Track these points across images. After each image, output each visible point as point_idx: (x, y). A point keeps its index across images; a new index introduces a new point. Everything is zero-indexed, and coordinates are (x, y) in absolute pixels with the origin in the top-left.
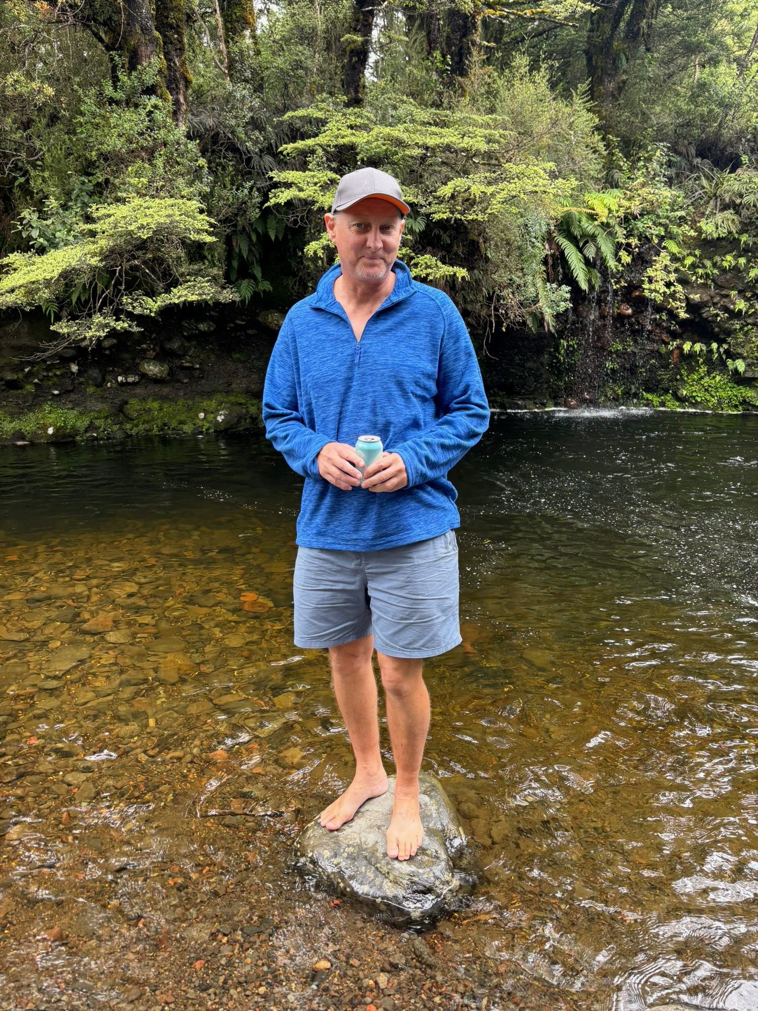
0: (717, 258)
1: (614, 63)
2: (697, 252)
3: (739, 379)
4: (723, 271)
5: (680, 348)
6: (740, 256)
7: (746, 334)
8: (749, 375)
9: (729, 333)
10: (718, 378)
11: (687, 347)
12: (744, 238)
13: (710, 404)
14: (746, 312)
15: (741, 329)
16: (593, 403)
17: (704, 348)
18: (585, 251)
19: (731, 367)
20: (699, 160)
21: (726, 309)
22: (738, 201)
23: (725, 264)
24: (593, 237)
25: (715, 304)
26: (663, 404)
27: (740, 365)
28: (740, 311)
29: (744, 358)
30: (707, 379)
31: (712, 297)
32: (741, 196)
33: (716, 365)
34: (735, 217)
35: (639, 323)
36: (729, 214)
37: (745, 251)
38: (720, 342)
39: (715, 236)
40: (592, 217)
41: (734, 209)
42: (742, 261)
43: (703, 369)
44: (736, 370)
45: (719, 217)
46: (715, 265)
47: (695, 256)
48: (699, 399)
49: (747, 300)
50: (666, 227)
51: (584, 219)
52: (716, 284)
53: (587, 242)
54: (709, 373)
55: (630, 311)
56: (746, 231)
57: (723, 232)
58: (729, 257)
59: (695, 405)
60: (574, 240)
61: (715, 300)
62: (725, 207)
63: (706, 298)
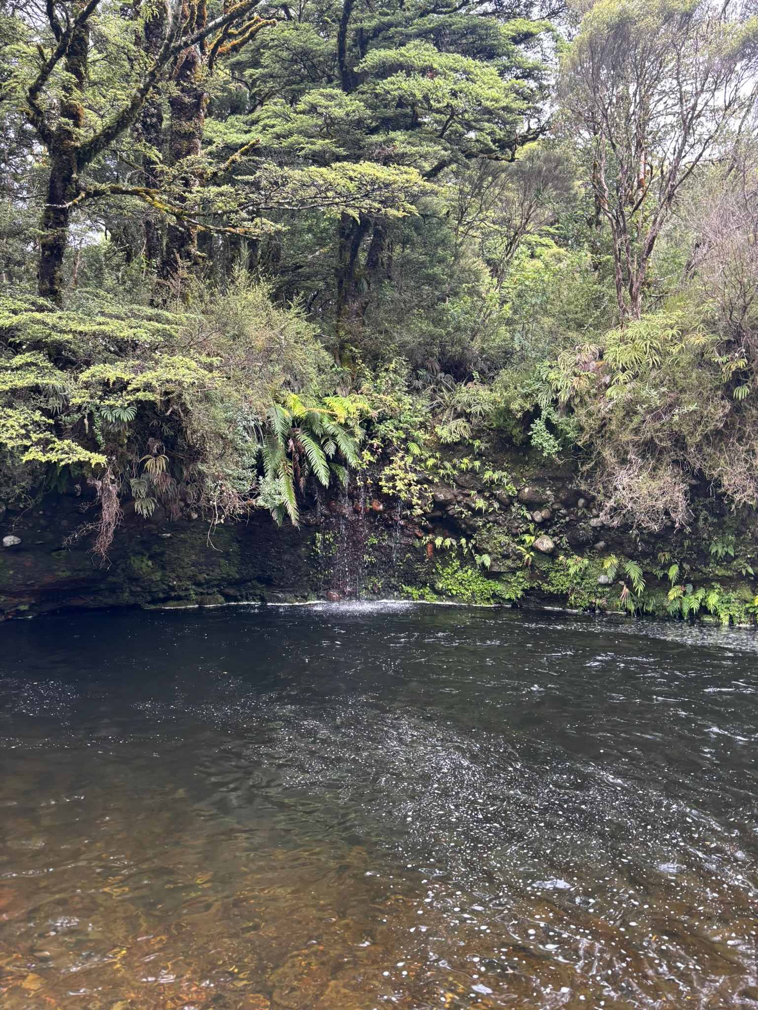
0: (455, 460)
1: (356, 286)
2: (438, 455)
3: (488, 574)
4: (461, 471)
5: (432, 542)
6: (476, 460)
7: (489, 530)
8: (496, 569)
9: (475, 529)
10: (470, 572)
11: (438, 541)
12: (477, 443)
13: (465, 597)
14: (486, 511)
15: (484, 526)
16: (354, 596)
17: (454, 543)
18: (326, 448)
19: (479, 561)
20: (442, 375)
21: (469, 508)
22: (468, 411)
23: (463, 466)
24: (334, 436)
25: (459, 502)
26: (422, 597)
27: (487, 560)
28: (480, 509)
29: (490, 554)
30: (460, 573)
31: (455, 496)
32: (470, 406)
33: (466, 560)
34: (467, 425)
35: (392, 519)
36: (461, 422)
37: (480, 455)
38: (469, 538)
39: (449, 440)
40: (333, 417)
41: (466, 417)
42: (477, 464)
43: (456, 563)
44: (483, 564)
45: (453, 424)
46: (454, 467)
47: (436, 458)
48: (454, 592)
49: (486, 499)
50: (406, 431)
51: (326, 419)
52: (457, 484)
53: (327, 440)
54: (462, 566)
55: (381, 507)
56: (479, 438)
57: (456, 438)
58: (466, 460)
59: (452, 598)
60: (316, 438)
61: (459, 499)
62: (458, 416)
63: (449, 497)
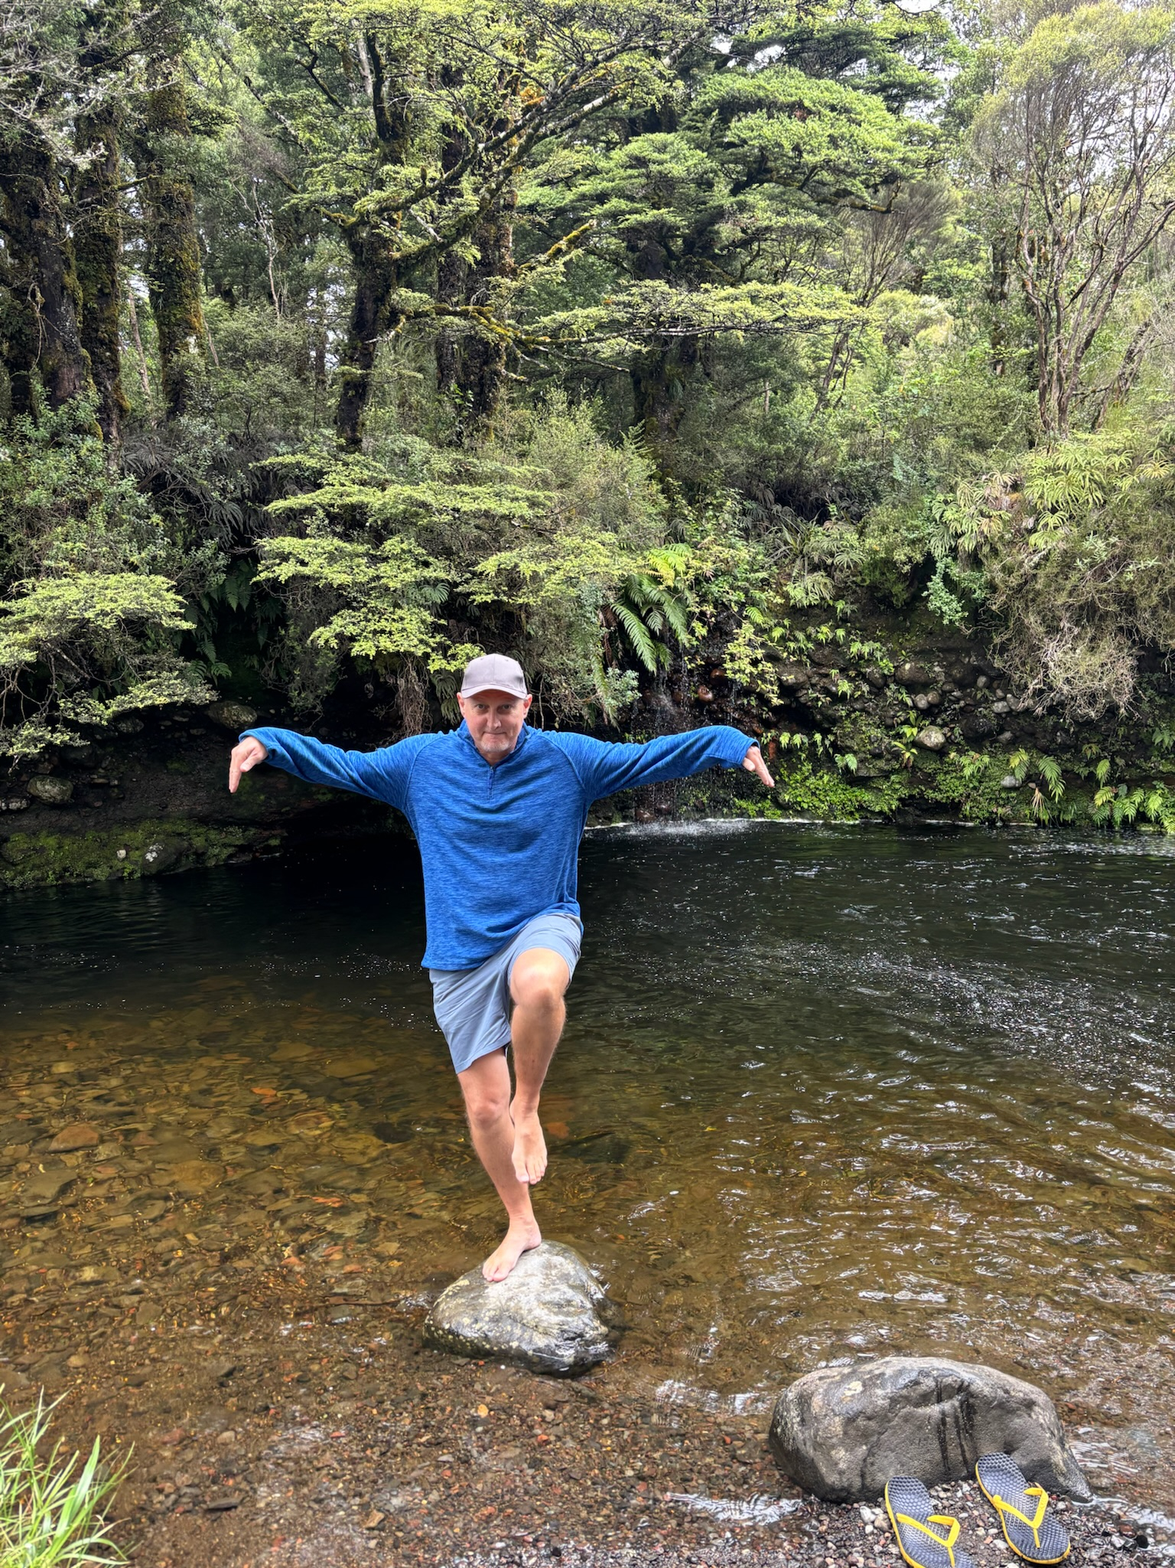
0: (811, 630)
1: (668, 390)
2: (786, 622)
3: (851, 779)
4: (819, 644)
5: (776, 741)
6: (838, 627)
7: (854, 722)
8: (863, 773)
9: (835, 721)
10: (826, 778)
11: (784, 739)
12: (840, 605)
13: (820, 812)
14: (852, 696)
15: (848, 716)
16: (671, 815)
17: (806, 740)
18: (649, 622)
19: (840, 764)
20: (779, 507)
21: (827, 692)
22: (829, 561)
23: (821, 637)
24: (659, 605)
25: (813, 686)
26: (761, 813)
27: (852, 761)
28: (844, 694)
29: (855, 753)
30: (812, 780)
31: (809, 678)
32: (832, 555)
33: (823, 762)
34: (827, 581)
35: (722, 711)
36: (819, 576)
37: (844, 621)
38: (825, 733)
39: (805, 603)
40: (656, 580)
41: (825, 570)
42: (841, 633)
43: (807, 767)
44: (847, 766)
45: (809, 580)
46: (808, 638)
47: (784, 627)
48: (805, 806)
49: (851, 680)
50: (746, 592)
51: (646, 582)
52: (812, 661)
53: (650, 611)
54: (814, 772)
55: (710, 696)
56: (842, 597)
57: (814, 599)
58: (824, 629)
59: (801, 813)
60: (634, 607)
61: (814, 681)
62: (814, 568)
63: (802, 679)
